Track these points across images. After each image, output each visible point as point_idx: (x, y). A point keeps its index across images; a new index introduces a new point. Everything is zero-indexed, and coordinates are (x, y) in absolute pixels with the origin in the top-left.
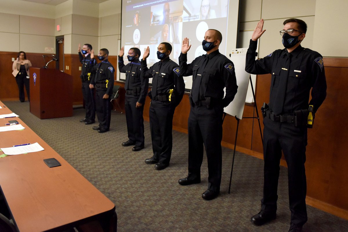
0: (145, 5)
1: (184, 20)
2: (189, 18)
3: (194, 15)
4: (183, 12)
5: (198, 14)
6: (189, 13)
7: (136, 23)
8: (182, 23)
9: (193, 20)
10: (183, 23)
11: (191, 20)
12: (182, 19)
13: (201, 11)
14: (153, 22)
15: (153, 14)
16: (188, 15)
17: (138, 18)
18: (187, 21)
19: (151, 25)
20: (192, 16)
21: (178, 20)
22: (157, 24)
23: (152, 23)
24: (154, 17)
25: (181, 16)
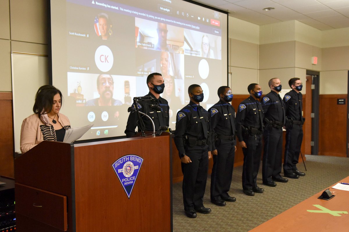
0: (122, 9)
1: (186, 53)
2: (191, 52)
3: (195, 50)
4: (184, 43)
5: (200, 50)
6: (191, 47)
7: (100, 34)
8: (183, 55)
9: (195, 55)
10: (185, 56)
11: (193, 55)
12: (183, 51)
13: (202, 48)
14: (140, 42)
15: (139, 30)
16: (189, 49)
17: (105, 27)
18: (189, 54)
19: (137, 47)
20: (194, 51)
21: (178, 50)
22: (148, 47)
23: (139, 44)
24: (143, 37)
25: (182, 47)
